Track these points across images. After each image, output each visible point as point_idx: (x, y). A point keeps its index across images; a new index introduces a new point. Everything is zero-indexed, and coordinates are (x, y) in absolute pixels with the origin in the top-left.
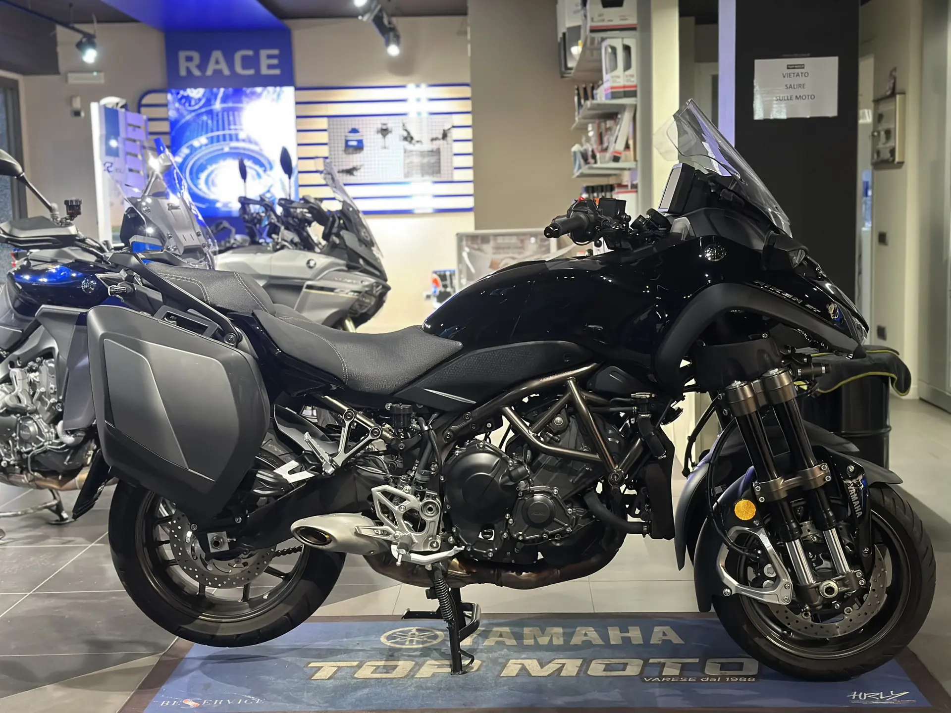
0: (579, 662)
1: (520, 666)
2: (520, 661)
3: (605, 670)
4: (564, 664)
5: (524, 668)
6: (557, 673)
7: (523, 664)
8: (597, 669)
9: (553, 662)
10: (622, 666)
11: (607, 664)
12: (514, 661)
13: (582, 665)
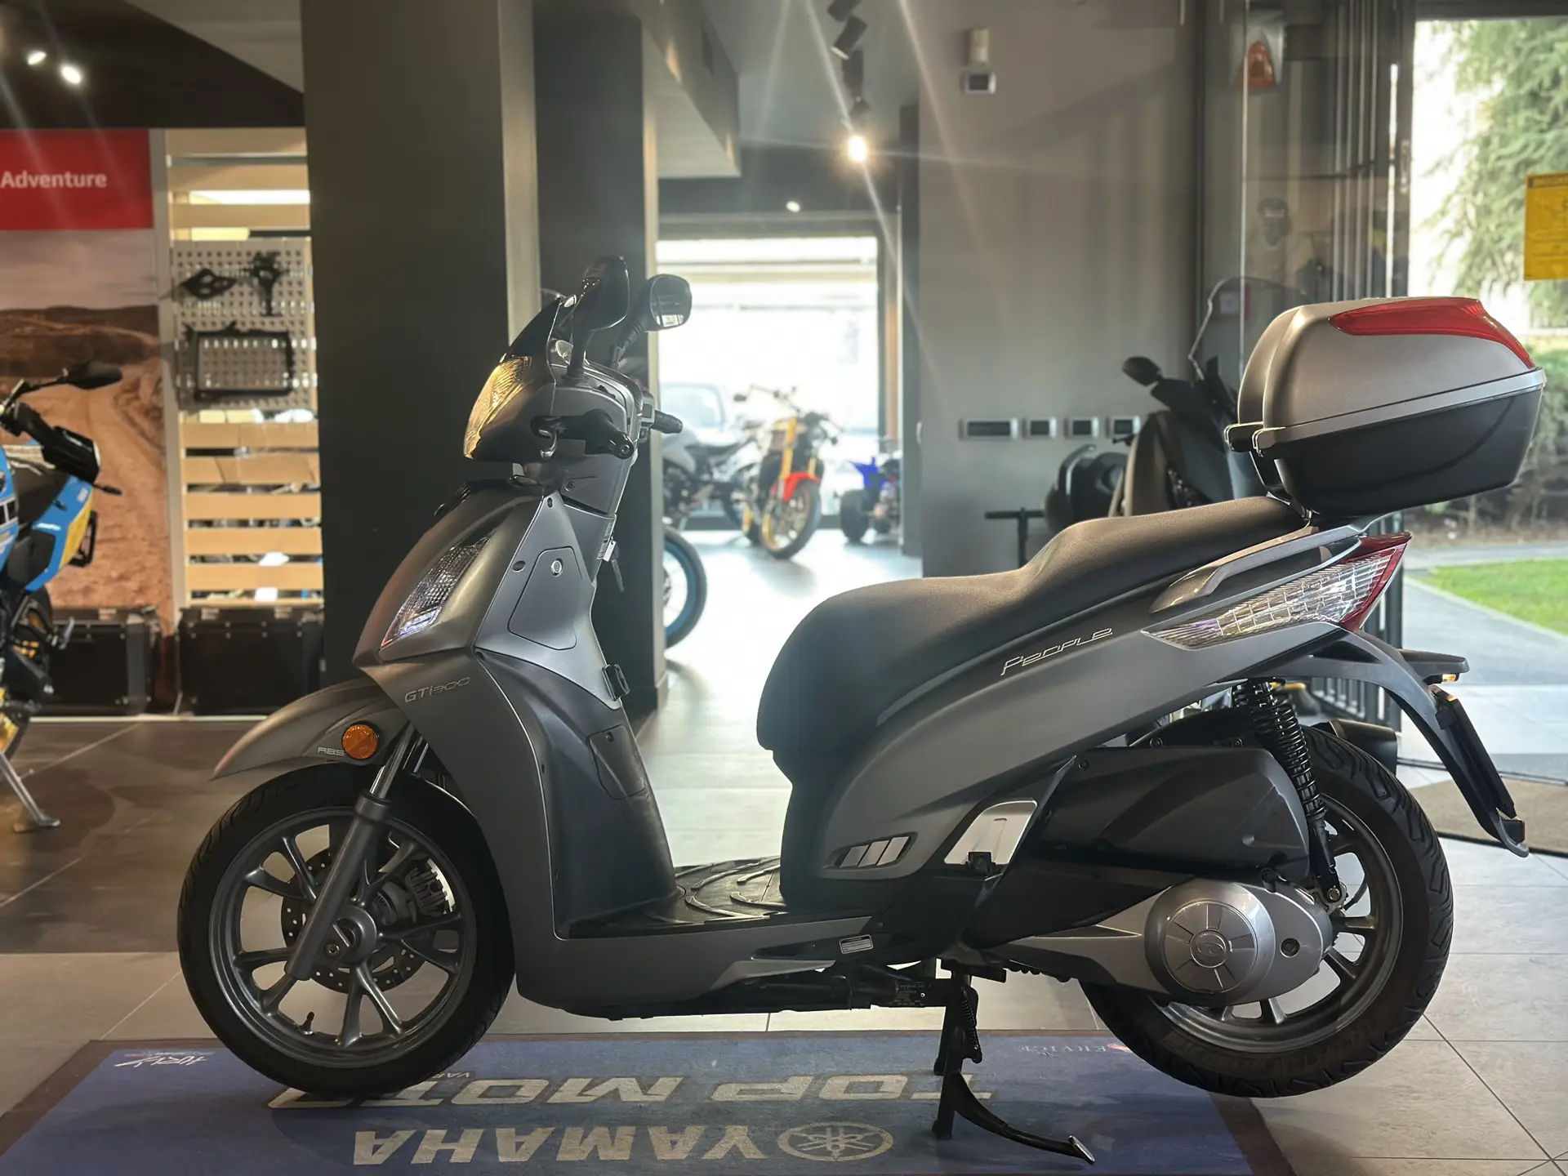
0: (556, 1098)
1: (649, 1092)
2: (646, 1098)
3: (519, 1087)
4: (580, 1095)
5: (645, 1088)
6: (597, 1082)
7: (645, 1094)
8: (530, 1090)
9: (593, 1098)
10: (489, 1094)
11: (512, 1095)
12: (658, 1098)
13: (552, 1094)
